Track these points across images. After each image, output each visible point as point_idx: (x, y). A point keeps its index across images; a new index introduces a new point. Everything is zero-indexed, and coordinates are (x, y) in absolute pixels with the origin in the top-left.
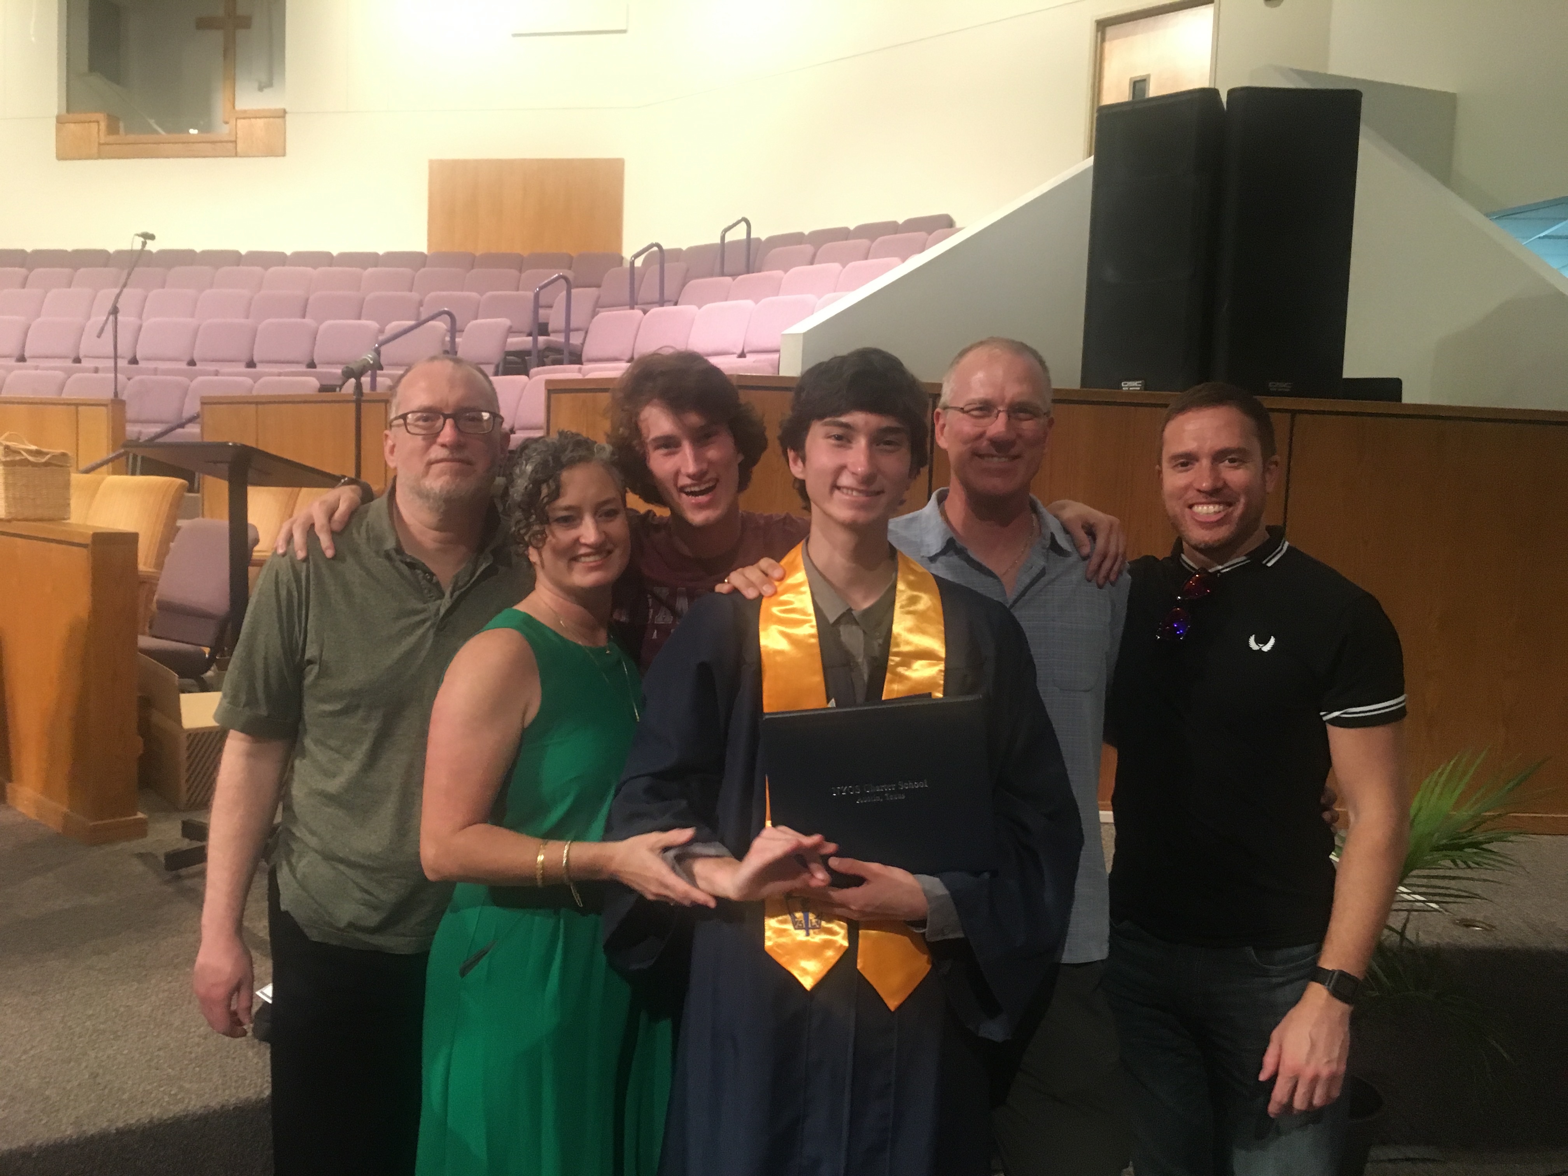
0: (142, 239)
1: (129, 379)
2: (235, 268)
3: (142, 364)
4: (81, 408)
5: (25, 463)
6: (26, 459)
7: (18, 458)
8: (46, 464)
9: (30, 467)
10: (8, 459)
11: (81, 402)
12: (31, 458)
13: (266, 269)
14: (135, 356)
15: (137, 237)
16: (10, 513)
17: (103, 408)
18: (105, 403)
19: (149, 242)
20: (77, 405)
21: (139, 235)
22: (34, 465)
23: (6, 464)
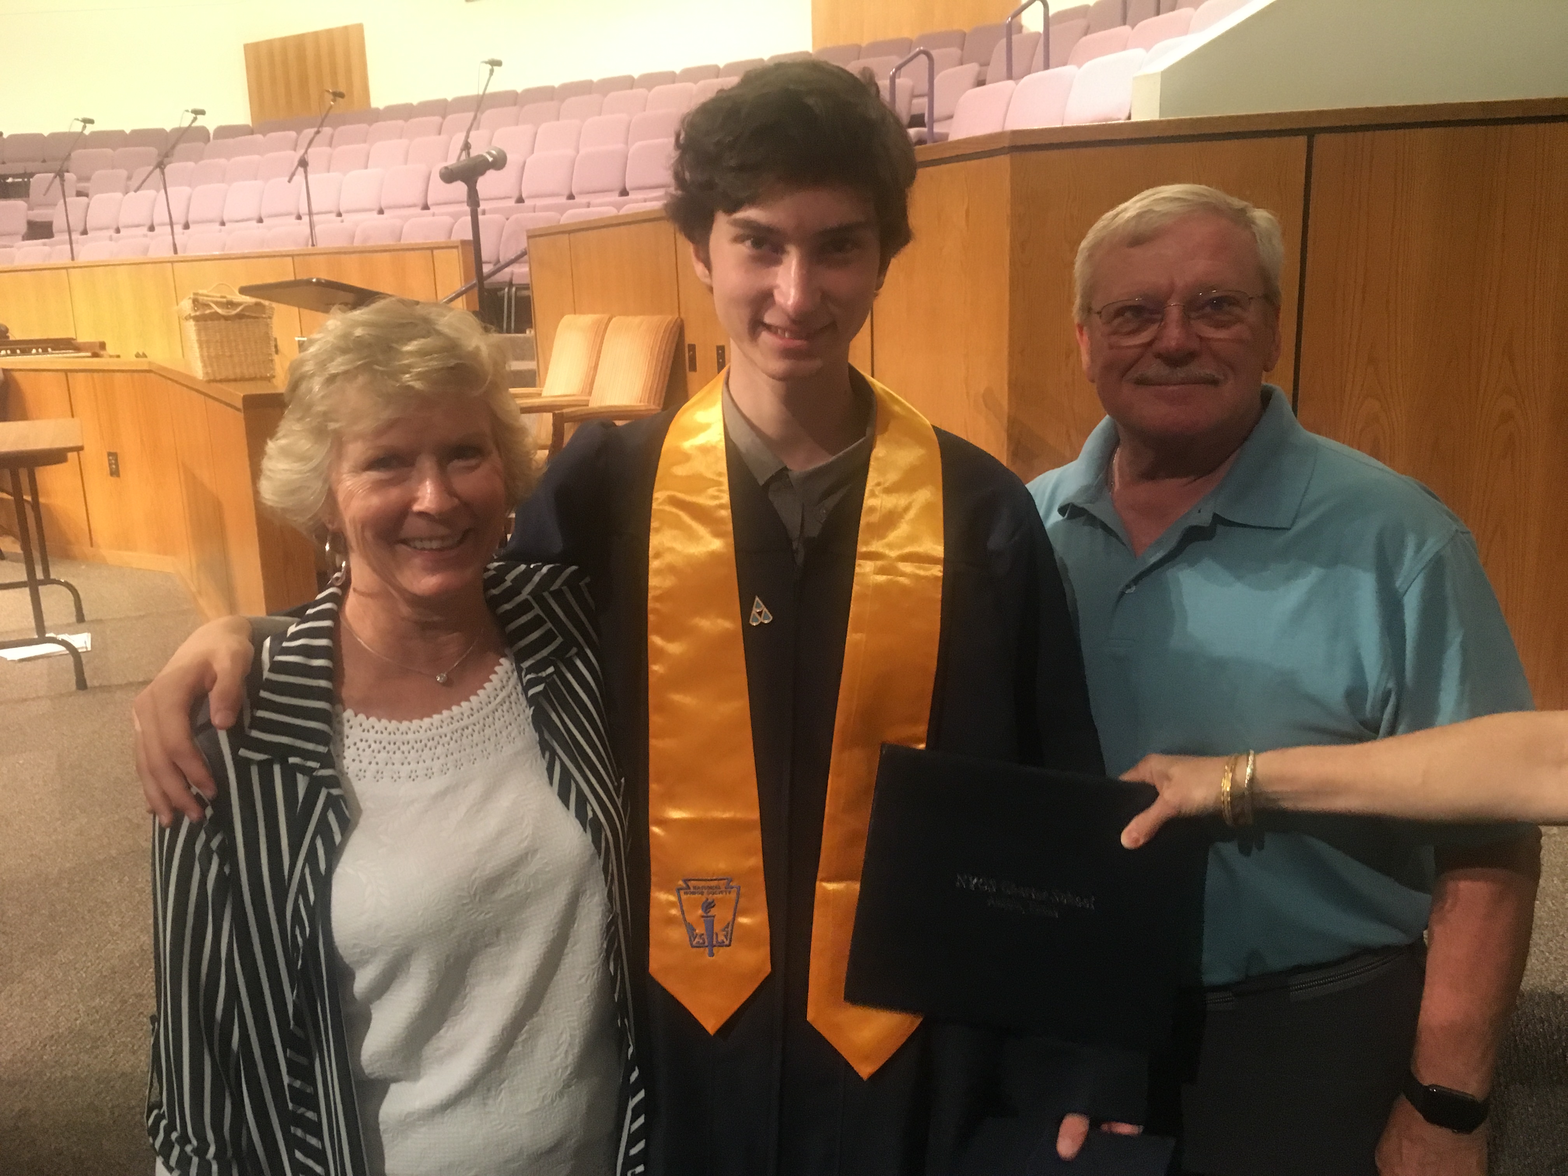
0: (489, 67)
1: (507, 219)
2: (629, 92)
3: (528, 202)
4: (436, 252)
5: (215, 316)
6: (216, 313)
7: (208, 312)
8: (240, 316)
9: (223, 321)
10: (198, 313)
11: (436, 246)
12: (220, 311)
13: (649, 89)
14: (521, 196)
15: (485, 64)
16: (207, 374)
17: (455, 251)
18: (455, 245)
19: (496, 68)
20: (432, 249)
21: (486, 63)
22: (226, 318)
23: (196, 319)
